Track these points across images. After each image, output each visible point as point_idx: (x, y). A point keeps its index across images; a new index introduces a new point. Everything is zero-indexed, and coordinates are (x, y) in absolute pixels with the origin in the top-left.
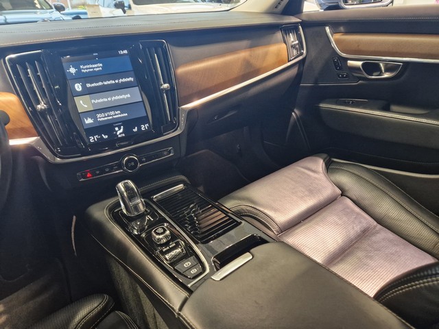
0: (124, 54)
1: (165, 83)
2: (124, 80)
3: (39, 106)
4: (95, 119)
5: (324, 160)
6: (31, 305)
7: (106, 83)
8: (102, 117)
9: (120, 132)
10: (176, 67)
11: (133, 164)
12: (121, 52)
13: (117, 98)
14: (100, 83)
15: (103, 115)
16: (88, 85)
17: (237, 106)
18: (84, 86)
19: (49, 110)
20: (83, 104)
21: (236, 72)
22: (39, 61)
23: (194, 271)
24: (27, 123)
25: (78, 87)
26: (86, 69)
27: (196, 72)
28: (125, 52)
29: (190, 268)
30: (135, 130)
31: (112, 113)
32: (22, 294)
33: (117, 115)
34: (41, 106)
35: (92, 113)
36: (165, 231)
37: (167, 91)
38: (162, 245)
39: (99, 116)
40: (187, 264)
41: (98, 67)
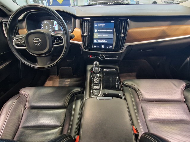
0: (113, 22)
1: (123, 34)
2: (109, 31)
3: (84, 34)
4: (97, 41)
5: (186, 84)
6: (75, 83)
7: (104, 31)
8: (99, 41)
9: (103, 47)
10: (129, 29)
11: (103, 57)
12: (112, 21)
13: (104, 36)
14: (102, 31)
15: (100, 40)
16: (99, 30)
17: (153, 48)
18: (97, 31)
19: (87, 36)
20: (95, 36)
21: (156, 35)
22: (89, 21)
23: (96, 94)
24: (81, 38)
25: (96, 31)
26: (100, 25)
27: (136, 32)
28: (113, 21)
29: (96, 93)
30: (108, 47)
31: (103, 40)
32: (74, 79)
33: (104, 41)
34: (85, 34)
35: (97, 39)
36: (97, 80)
37: (122, 37)
38: (95, 83)
39: (99, 40)
40: (96, 91)
41: (103, 25)
